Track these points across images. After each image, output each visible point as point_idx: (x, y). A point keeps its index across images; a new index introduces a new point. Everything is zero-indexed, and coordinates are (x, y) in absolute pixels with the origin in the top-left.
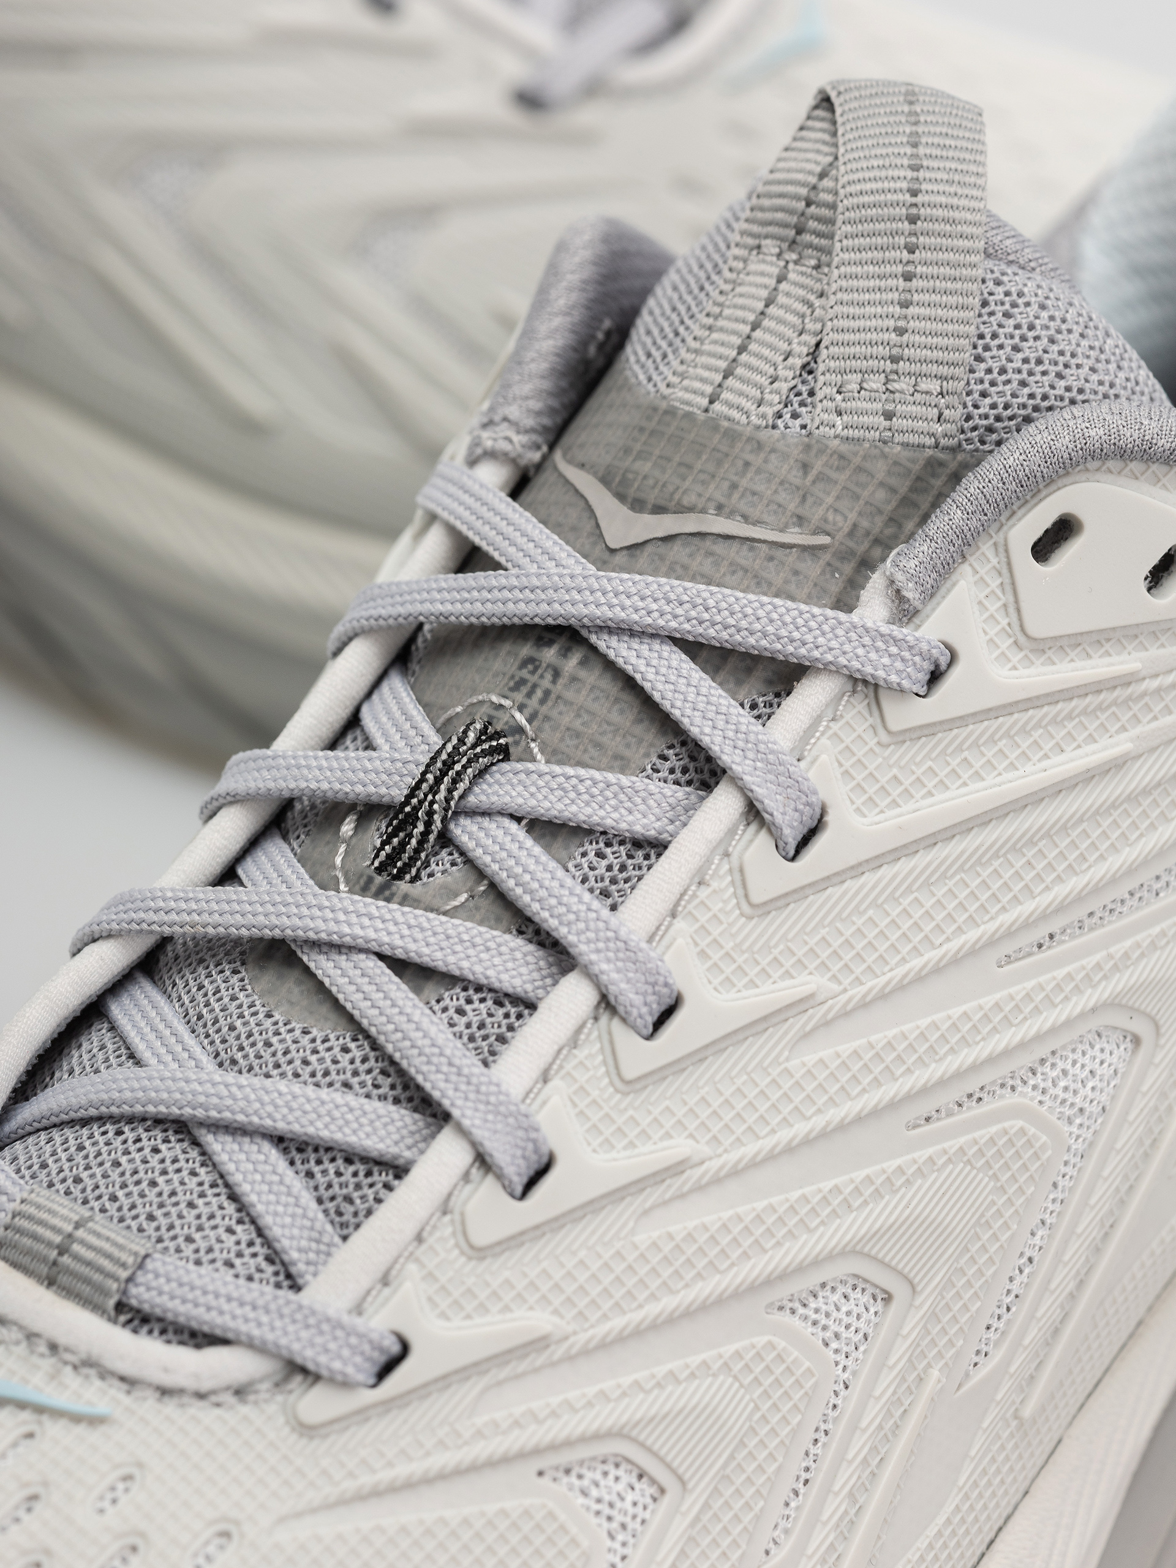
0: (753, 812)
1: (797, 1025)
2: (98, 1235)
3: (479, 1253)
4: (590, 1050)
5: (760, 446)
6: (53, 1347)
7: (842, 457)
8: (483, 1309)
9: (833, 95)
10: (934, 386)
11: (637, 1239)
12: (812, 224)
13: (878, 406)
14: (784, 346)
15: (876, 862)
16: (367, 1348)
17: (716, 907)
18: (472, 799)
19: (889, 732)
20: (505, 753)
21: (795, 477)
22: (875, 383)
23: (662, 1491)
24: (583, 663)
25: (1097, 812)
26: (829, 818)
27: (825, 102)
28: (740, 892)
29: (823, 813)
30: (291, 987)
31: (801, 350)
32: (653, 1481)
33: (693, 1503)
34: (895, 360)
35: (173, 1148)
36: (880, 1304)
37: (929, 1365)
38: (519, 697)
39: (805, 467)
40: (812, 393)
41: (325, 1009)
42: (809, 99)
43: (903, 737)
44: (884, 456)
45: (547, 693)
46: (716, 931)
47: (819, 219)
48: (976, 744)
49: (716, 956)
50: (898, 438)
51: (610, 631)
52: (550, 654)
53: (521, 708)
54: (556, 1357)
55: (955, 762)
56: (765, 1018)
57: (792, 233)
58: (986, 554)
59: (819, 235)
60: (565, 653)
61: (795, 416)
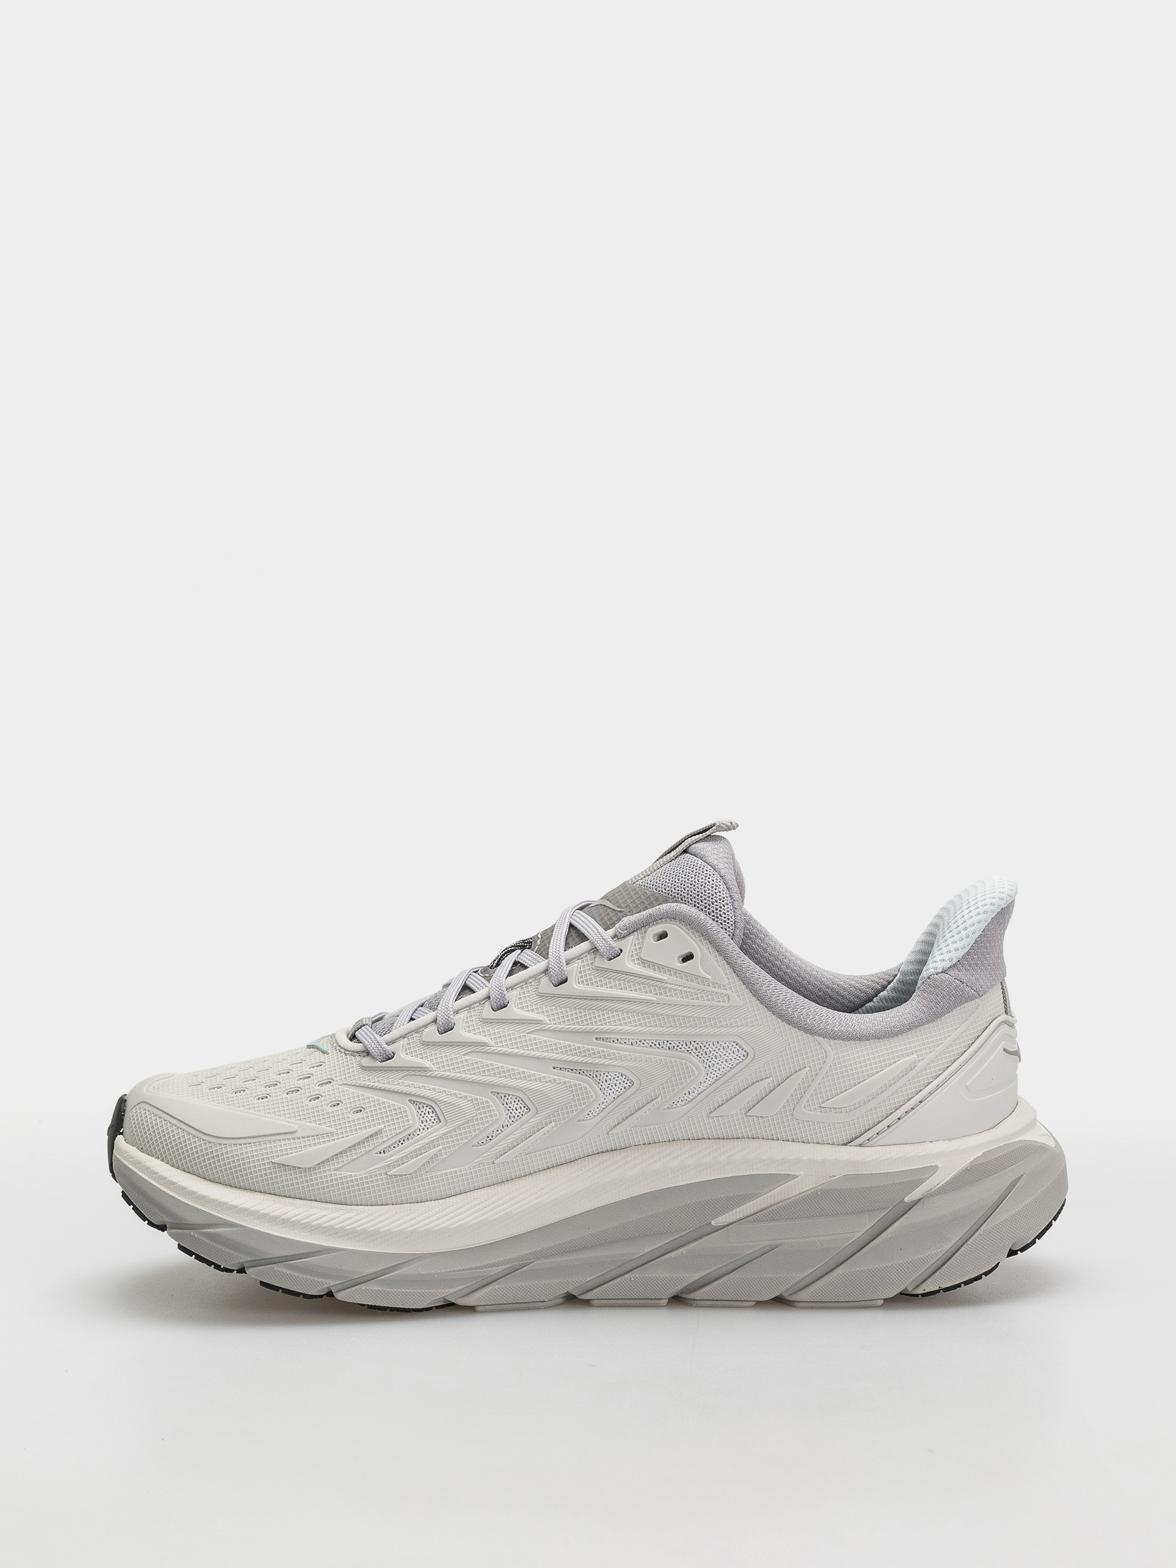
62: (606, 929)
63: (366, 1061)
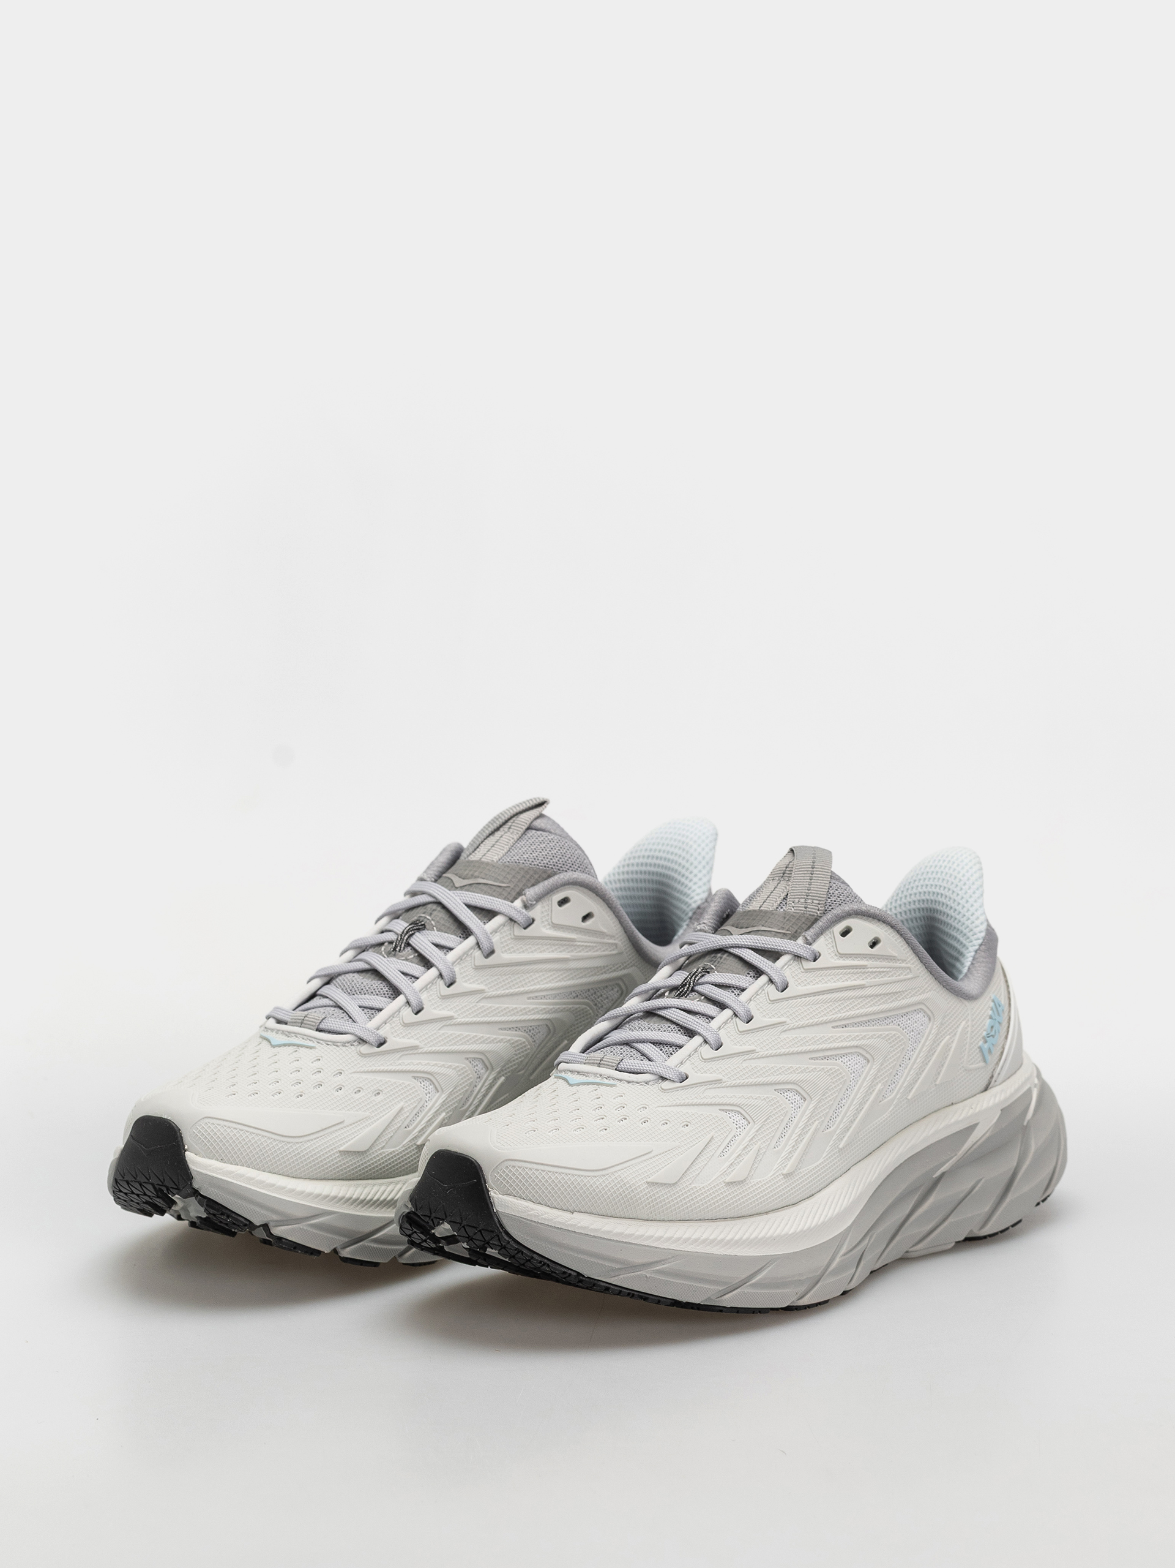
0: (771, 981)
1: (781, 1028)
2: (606, 1061)
3: (705, 1060)
4: (730, 1025)
5: (773, 914)
6: (601, 1075)
7: (794, 916)
8: (705, 1072)
9: (794, 849)
10: (817, 902)
11: (743, 1065)
12: (787, 872)
13: (803, 906)
14: (779, 895)
15: (800, 996)
16: (678, 1073)
17: (761, 1000)
18: (699, 981)
19: (804, 969)
20: (708, 972)
21: (782, 920)
22: (802, 900)
23: (749, 1123)
24: (727, 956)
25: (856, 997)
26: (789, 985)
27: (792, 851)
28: (767, 998)
29: (788, 984)
30: (655, 1019)
31: (783, 896)
32: (747, 1120)
33: (757, 1127)
34: (807, 896)
35: (625, 1048)
36: (803, 1101)
37: (815, 1121)
38: (712, 963)
39: (785, 918)
40: (786, 904)
41: (664, 1021)
42: (788, 850)
43: (808, 970)
44: (804, 917)
45: (719, 962)
46: (761, 1005)
47: (789, 871)
48: (825, 975)
49: (761, 1010)
50: (808, 913)
51: (733, 947)
52: (719, 955)
53: (713, 964)
54: (723, 1086)
55: (820, 979)
56: (774, 1025)
57: (782, 875)
58: (828, 933)
59: (789, 874)
60: (723, 954)
61: (782, 908)
62: (512, 902)
63: (365, 1049)
